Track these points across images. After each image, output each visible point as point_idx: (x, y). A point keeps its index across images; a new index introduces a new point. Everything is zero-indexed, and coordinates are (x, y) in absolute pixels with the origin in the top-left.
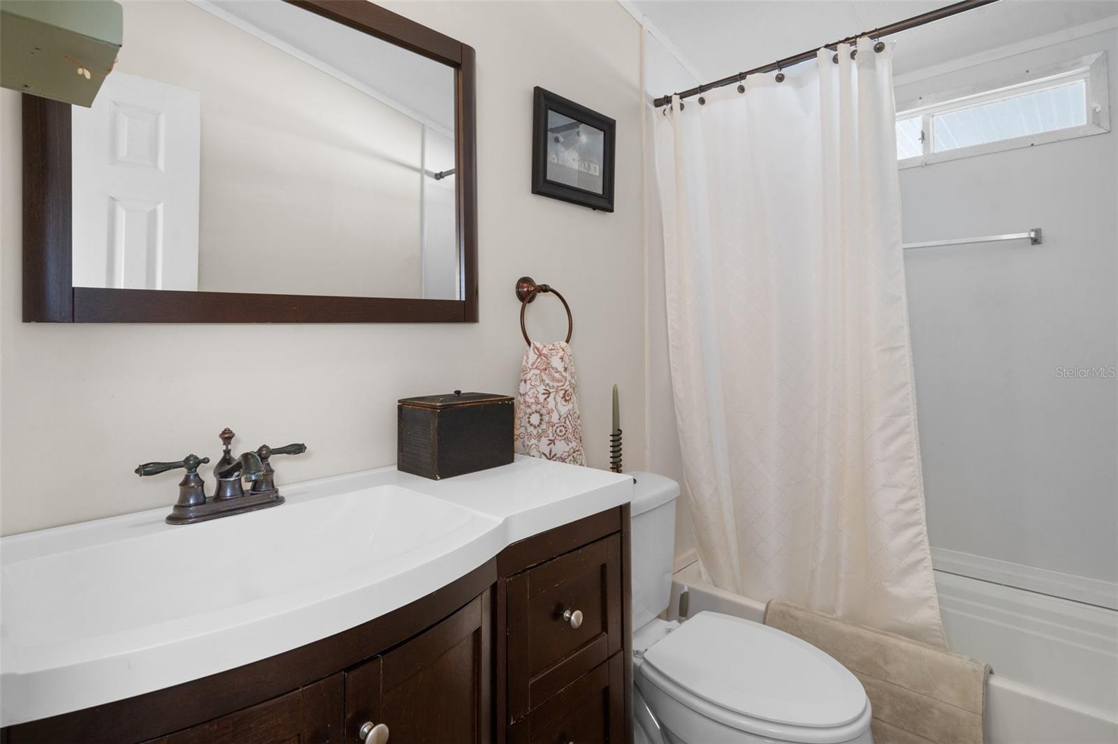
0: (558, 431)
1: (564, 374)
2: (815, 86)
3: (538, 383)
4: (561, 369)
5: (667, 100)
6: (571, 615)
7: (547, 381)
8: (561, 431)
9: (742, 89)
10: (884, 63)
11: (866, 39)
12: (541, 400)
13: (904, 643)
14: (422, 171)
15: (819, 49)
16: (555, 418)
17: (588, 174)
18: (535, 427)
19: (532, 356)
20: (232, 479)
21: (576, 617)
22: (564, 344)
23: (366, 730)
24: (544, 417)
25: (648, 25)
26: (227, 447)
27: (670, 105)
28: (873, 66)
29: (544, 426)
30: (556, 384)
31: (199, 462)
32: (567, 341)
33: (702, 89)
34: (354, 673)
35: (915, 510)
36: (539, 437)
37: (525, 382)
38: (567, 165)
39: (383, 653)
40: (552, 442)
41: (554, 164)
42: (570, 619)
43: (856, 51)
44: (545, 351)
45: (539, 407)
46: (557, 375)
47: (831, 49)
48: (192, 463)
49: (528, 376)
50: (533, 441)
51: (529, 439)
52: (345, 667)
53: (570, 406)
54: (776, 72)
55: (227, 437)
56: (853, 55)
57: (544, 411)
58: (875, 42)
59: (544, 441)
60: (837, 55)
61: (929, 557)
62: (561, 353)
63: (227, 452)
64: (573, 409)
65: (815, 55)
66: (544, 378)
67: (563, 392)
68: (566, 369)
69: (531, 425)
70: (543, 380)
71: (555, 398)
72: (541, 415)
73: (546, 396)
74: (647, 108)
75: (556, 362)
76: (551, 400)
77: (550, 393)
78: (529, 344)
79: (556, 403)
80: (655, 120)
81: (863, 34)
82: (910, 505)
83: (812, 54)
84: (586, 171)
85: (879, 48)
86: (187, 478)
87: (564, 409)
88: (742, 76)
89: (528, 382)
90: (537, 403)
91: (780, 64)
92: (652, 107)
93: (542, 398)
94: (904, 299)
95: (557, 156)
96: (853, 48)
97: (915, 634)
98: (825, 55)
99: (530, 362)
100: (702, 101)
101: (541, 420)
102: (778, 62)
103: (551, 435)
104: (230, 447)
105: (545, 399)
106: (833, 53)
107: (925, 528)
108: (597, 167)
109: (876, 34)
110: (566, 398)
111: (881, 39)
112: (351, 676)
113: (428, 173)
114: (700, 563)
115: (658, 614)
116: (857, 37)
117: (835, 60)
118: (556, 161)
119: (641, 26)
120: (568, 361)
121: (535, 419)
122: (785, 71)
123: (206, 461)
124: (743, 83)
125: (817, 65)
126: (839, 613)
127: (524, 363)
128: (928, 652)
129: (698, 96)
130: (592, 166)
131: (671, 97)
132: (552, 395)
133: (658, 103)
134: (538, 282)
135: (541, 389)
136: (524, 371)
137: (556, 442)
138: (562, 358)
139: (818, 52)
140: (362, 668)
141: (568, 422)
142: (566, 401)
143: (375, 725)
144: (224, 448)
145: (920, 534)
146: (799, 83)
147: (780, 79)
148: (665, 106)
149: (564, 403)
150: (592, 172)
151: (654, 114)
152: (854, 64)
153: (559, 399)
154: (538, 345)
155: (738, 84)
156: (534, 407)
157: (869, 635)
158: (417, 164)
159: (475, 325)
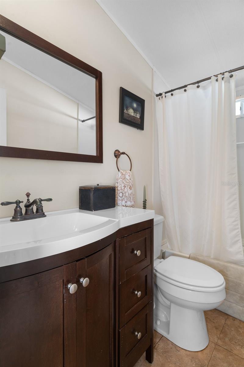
0: (128, 199)
1: (130, 181)
2: (210, 89)
3: (122, 183)
4: (129, 179)
5: (160, 94)
6: (137, 252)
7: (125, 183)
8: (129, 199)
9: (185, 91)
10: (233, 82)
11: (227, 73)
12: (123, 189)
13: (232, 265)
14: (78, 119)
15: (212, 77)
16: (127, 195)
17: (136, 117)
18: (121, 197)
19: (120, 175)
20: (30, 208)
21: (138, 253)
22: (129, 171)
23: (82, 280)
24: (124, 194)
25: (155, 69)
26: (28, 198)
27: (161, 96)
28: (229, 82)
29: (124, 197)
30: (127, 184)
31: (20, 202)
32: (130, 171)
33: (172, 91)
34: (79, 262)
35: (237, 225)
36: (122, 200)
37: (118, 183)
38: (130, 114)
39: (86, 257)
40: (126, 202)
41: (126, 113)
42: (137, 253)
43: (224, 77)
44: (124, 173)
45: (122, 191)
46: (128, 181)
47: (216, 77)
48: (18, 203)
49: (119, 181)
50: (120, 202)
51: (119, 201)
52: (76, 260)
53: (132, 191)
54: (197, 85)
55: (28, 195)
56: (223, 79)
57: (124, 192)
58: (230, 74)
59: (124, 202)
60: (217, 79)
61: (241, 239)
62: (129, 174)
63: (28, 200)
64: (133, 192)
65: (210, 79)
66: (124, 181)
67: (130, 186)
68: (130, 179)
69: (120, 197)
70: (123, 182)
71: (127, 188)
72: (123, 193)
73: (124, 187)
74: (154, 97)
75: (127, 177)
76: (125, 189)
77: (125, 187)
78: (119, 171)
79: (127, 190)
80: (156, 101)
81: (226, 72)
82: (235, 223)
83: (209, 78)
84: (135, 116)
85: (231, 76)
86: (17, 207)
87: (130, 192)
88: (186, 86)
89: (119, 183)
90: (122, 190)
91: (198, 82)
92: (155, 96)
93: (123, 188)
94: (236, 158)
95: (127, 110)
96: (223, 76)
97: (236, 263)
98: (214, 78)
99: (119, 176)
100: (172, 95)
101: (123, 195)
102: (198, 81)
103: (126, 200)
104: (29, 198)
105: (124, 188)
106: (216, 78)
107: (240, 230)
108: (139, 115)
109: (231, 71)
110: (130, 188)
111: (232, 73)
112: (78, 263)
113: (80, 120)
114: (168, 243)
115: (157, 257)
116: (224, 73)
117: (217, 80)
118: (126, 112)
119: (153, 69)
120: (131, 177)
121: (121, 195)
122: (200, 84)
123: (22, 202)
124: (186, 88)
125: (211, 82)
126: (212, 257)
127: (117, 177)
128: (239, 268)
129: (171, 93)
130: (137, 115)
131: (162, 93)
132: (126, 187)
133: (157, 95)
134: (121, 151)
135: (123, 185)
136: (117, 180)
137: (127, 202)
138: (129, 176)
139: (211, 78)
140: (81, 261)
141: (131, 196)
142: (130, 189)
143: (84, 278)
144: (27, 198)
145: (238, 232)
146: (205, 88)
147: (198, 87)
148: (160, 96)
149: (130, 190)
150: (137, 117)
151: (156, 99)
152: (223, 82)
153: (128, 189)
154: (122, 171)
155: (184, 89)
156: (120, 191)
157: (222, 263)
158: (76, 117)
159: (102, 164)
